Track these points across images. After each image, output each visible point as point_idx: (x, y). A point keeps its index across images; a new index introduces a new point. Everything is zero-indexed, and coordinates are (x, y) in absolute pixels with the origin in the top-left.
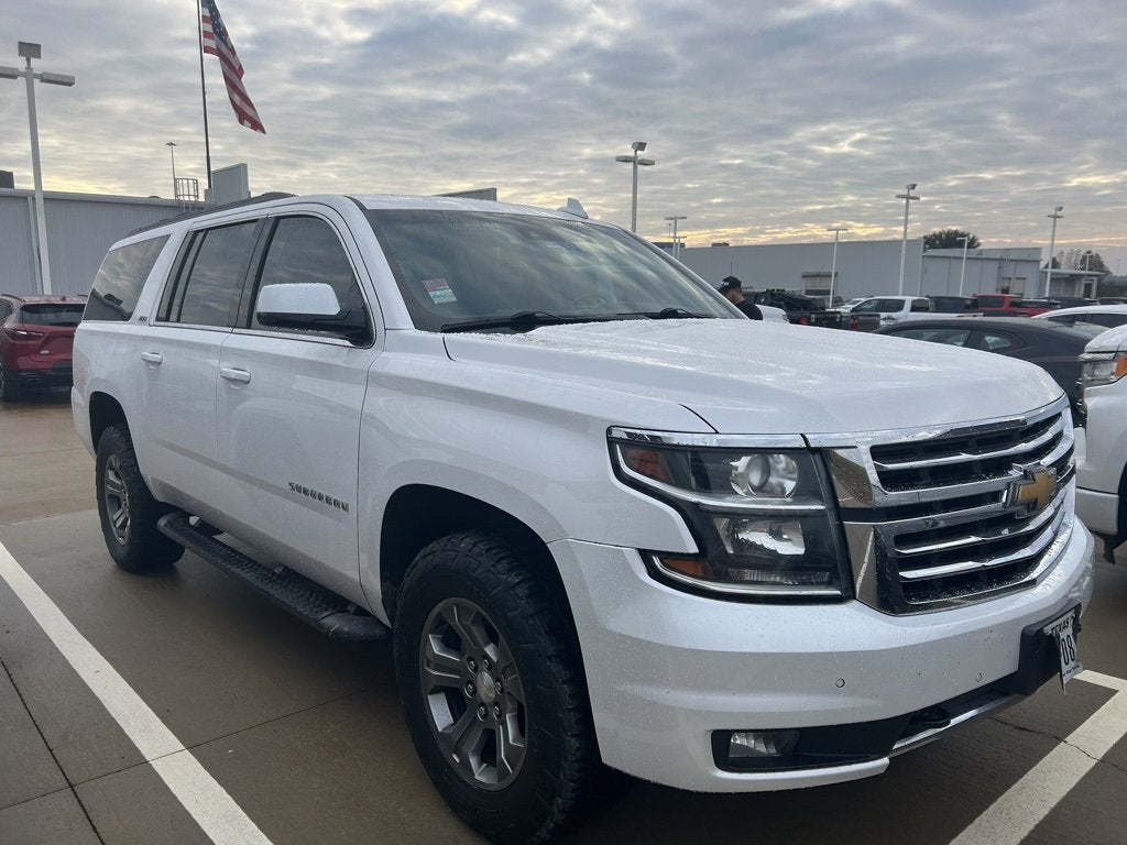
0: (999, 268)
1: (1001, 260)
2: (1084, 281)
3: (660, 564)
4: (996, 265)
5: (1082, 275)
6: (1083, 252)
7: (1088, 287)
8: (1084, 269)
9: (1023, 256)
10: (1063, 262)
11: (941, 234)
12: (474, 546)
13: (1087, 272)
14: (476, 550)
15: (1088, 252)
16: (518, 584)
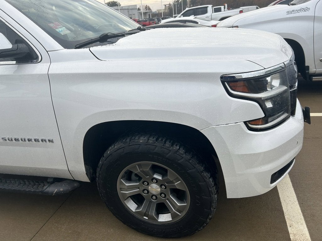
0: (128, 12)
1: (128, 9)
2: (148, 14)
3: (252, 125)
4: (127, 10)
5: (147, 12)
6: (145, 5)
7: (149, 15)
8: (147, 10)
9: (133, 8)
10: (141, 8)
11: (110, 2)
12: (148, 140)
13: (148, 11)
14: (150, 142)
15: (146, 5)
16: (179, 149)
